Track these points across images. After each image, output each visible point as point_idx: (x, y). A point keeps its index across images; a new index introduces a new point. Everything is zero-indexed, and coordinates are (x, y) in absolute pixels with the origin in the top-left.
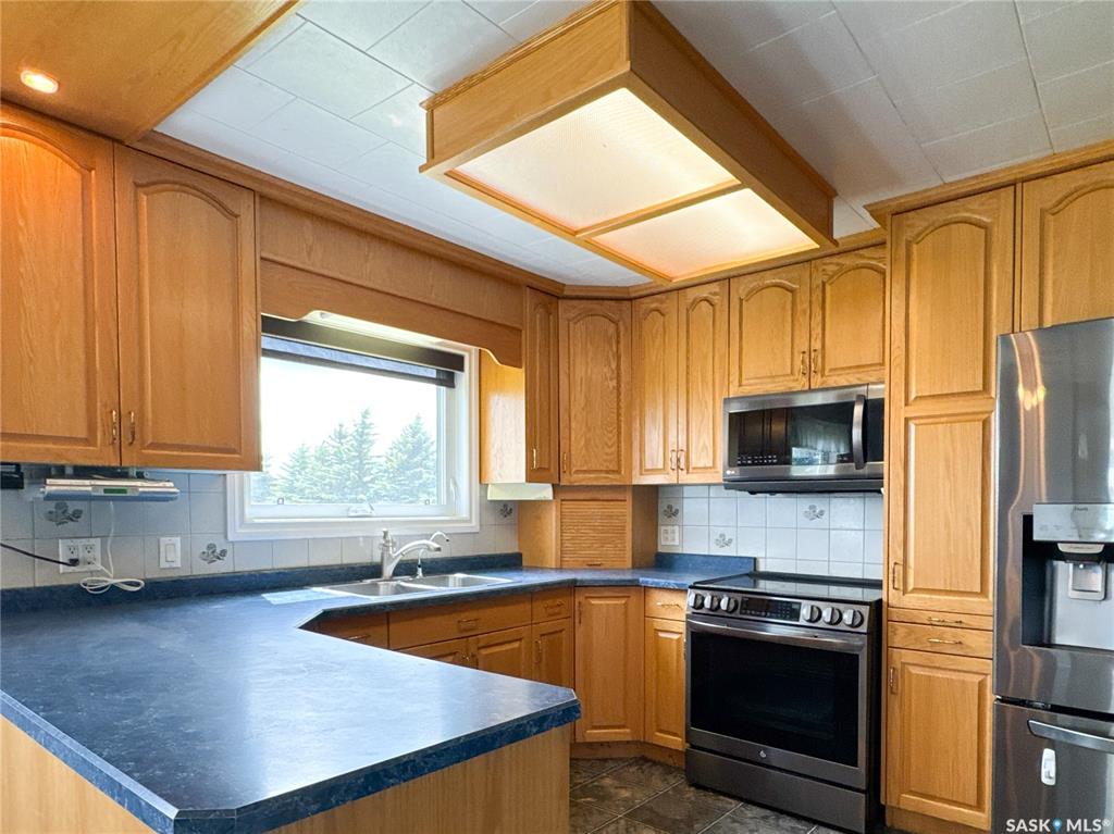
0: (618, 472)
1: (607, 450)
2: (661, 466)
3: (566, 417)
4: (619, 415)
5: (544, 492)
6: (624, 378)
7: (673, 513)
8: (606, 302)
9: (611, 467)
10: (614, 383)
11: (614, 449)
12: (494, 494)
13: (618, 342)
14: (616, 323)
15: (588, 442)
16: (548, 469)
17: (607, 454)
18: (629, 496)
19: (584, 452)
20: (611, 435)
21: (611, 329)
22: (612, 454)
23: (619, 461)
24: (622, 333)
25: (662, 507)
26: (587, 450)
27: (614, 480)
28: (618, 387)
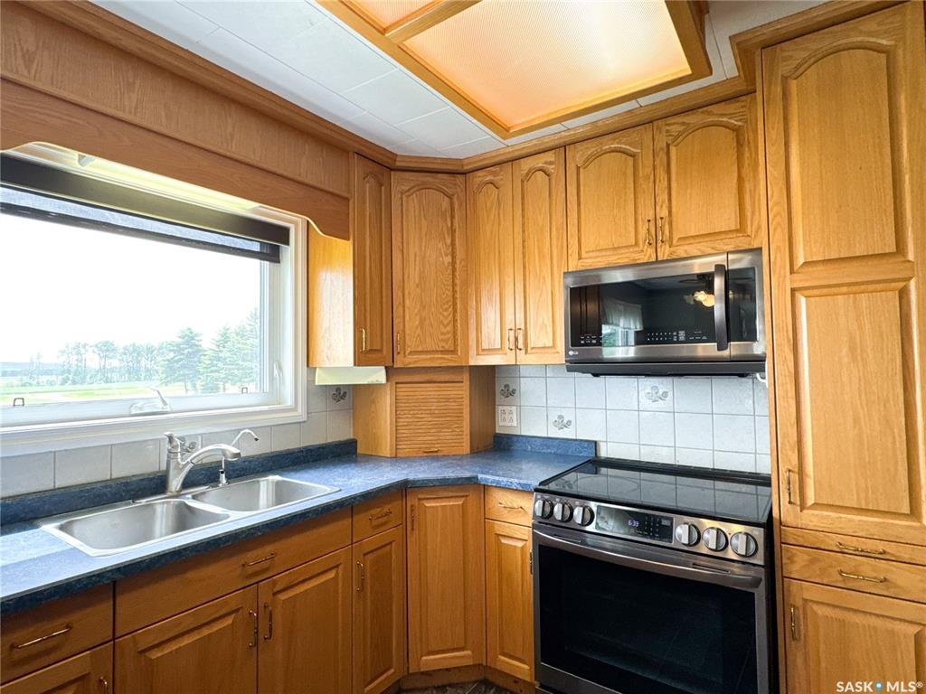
0: (454, 352)
1: (445, 331)
2: (498, 346)
3: (400, 294)
4: (454, 292)
5: (377, 375)
6: (460, 254)
7: (510, 393)
8: (440, 175)
9: (447, 347)
10: (449, 259)
11: (449, 328)
12: (322, 379)
13: (452, 217)
14: (450, 198)
15: (422, 321)
16: (380, 351)
17: (442, 334)
18: (466, 377)
19: (418, 331)
20: (445, 314)
21: (445, 203)
22: (448, 333)
23: (455, 340)
24: (456, 207)
25: (499, 387)
26: (422, 328)
27: (449, 361)
28: (453, 263)
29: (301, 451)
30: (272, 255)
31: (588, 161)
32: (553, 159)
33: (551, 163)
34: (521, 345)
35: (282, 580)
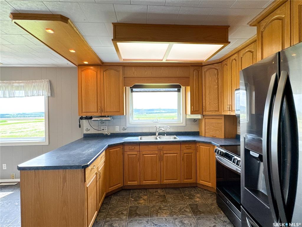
0: (218, 111)
1: (215, 105)
3: (204, 96)
4: (218, 95)
5: (199, 117)
6: (220, 85)
8: (214, 64)
9: (216, 110)
10: (217, 86)
11: (217, 105)
12: (188, 117)
13: (218, 75)
14: (217, 70)
15: (210, 103)
16: (199, 111)
17: (215, 106)
18: (223, 118)
19: (209, 105)
20: (216, 101)
21: (216, 71)
22: (216, 106)
23: (218, 108)
24: (219, 72)
25: (238, 121)
26: (210, 105)
27: (217, 113)
28: (218, 87)
29: (184, 132)
30: (179, 91)
31: (243, 55)
32: (236, 56)
33: (236, 57)
34: (231, 110)
35: (165, 152)
